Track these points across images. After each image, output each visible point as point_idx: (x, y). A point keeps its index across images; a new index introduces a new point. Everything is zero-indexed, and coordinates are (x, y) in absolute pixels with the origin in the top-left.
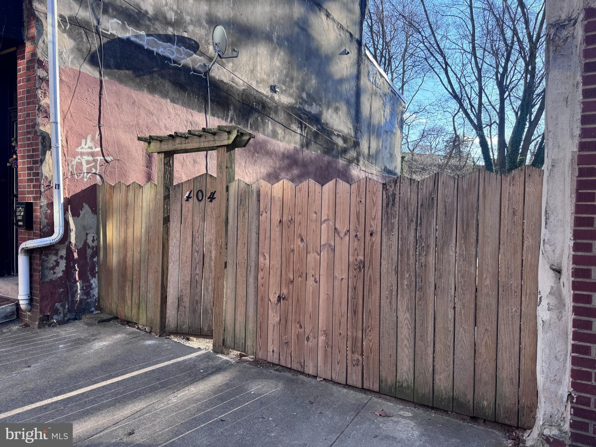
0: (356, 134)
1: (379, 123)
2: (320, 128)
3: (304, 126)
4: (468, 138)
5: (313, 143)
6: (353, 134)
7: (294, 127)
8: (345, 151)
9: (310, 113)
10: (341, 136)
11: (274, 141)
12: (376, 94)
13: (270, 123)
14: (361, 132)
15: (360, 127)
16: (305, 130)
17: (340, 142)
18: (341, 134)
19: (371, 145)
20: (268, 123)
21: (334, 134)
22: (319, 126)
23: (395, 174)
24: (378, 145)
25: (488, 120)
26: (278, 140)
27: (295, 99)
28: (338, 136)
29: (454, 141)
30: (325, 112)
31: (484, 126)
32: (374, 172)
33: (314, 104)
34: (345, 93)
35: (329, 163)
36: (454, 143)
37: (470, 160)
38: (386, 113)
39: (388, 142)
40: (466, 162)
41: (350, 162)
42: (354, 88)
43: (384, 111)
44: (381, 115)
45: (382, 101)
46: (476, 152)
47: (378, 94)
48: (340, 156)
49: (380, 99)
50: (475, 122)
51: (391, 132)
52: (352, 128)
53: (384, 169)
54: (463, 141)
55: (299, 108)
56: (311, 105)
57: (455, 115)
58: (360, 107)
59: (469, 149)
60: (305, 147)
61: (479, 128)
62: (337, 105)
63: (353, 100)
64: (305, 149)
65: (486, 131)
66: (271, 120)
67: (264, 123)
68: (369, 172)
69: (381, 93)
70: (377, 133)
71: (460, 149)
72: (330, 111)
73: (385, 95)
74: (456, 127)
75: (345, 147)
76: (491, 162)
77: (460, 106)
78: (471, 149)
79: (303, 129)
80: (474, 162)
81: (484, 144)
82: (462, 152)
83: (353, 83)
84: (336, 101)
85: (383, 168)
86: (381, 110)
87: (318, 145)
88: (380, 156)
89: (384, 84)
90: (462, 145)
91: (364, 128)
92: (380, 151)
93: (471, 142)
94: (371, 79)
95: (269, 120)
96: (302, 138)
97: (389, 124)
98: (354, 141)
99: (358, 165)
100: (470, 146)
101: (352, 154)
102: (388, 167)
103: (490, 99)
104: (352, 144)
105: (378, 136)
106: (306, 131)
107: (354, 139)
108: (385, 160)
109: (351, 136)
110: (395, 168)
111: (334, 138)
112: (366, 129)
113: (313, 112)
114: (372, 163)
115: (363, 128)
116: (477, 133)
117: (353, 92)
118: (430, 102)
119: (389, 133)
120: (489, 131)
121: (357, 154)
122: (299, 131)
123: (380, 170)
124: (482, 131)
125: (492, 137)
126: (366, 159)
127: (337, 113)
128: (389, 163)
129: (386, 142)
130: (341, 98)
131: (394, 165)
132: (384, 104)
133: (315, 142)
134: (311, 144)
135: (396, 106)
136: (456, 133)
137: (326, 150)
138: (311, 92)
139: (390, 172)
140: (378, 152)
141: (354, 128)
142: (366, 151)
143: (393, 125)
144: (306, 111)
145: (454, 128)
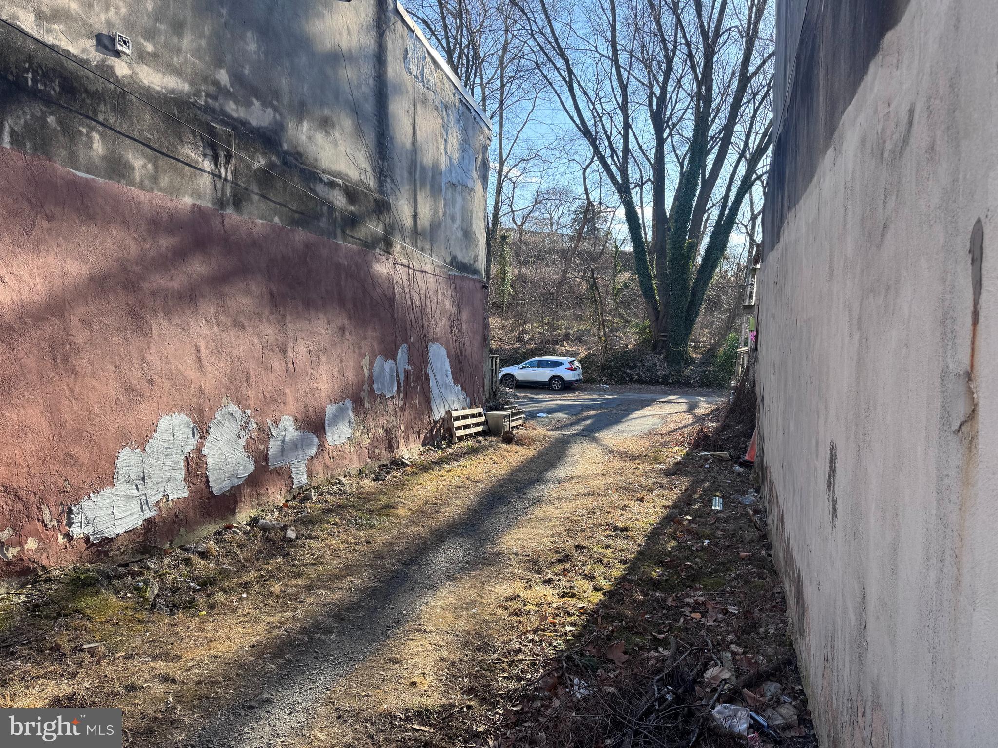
0: (381, 183)
1: (436, 167)
2: (278, 162)
3: (222, 154)
4: (608, 207)
5: (256, 198)
6: (372, 182)
7: (190, 152)
8: (352, 221)
9: (244, 123)
10: (338, 185)
11: (116, 186)
12: (425, 102)
13: (96, 136)
14: (392, 180)
15: (391, 169)
16: (227, 162)
17: (339, 200)
18: (340, 182)
19: (419, 210)
20: (90, 139)
21: (321, 180)
22: (274, 158)
23: (476, 272)
24: (435, 212)
25: (638, 176)
26: (132, 183)
27: (192, 83)
28: (332, 185)
29: (586, 212)
30: (291, 125)
31: (632, 186)
32: (429, 268)
33: (257, 103)
34: (347, 89)
35: (308, 246)
36: (585, 216)
37: (610, 244)
38: (449, 145)
39: (458, 206)
40: (604, 246)
41: (369, 245)
42: (371, 81)
43: (446, 141)
44: (438, 148)
45: (440, 120)
46: (620, 230)
47: (430, 103)
48: (339, 232)
49: (436, 114)
50: (619, 179)
51: (462, 185)
52: (369, 169)
53: (452, 262)
54: (600, 212)
55: (207, 106)
56: (248, 105)
57: (587, 166)
58: (388, 125)
59: (608, 224)
60: (231, 207)
61: (624, 189)
62: (327, 112)
63: (369, 107)
64: (229, 211)
65: (635, 194)
66: (100, 128)
67: (71, 135)
68: (417, 267)
69: (437, 101)
70: (432, 186)
71: (594, 224)
72: (305, 125)
73: (446, 108)
74: (588, 186)
75: (352, 213)
76: (643, 248)
77: (594, 151)
78: (612, 226)
79: (222, 160)
80: (616, 247)
81: (632, 218)
82: (598, 230)
83: (368, 69)
84: (322, 104)
85: (448, 259)
86: (439, 139)
87: (272, 205)
88: (441, 234)
89: (442, 82)
90: (598, 218)
91: (401, 172)
92: (440, 224)
93: (612, 214)
94: (413, 69)
95: (91, 129)
96: (219, 184)
97: (459, 171)
98: (375, 200)
99: (389, 253)
100: (610, 220)
101: (374, 227)
102: (460, 257)
103: (640, 142)
104: (372, 206)
105: (436, 191)
106: (231, 167)
107: (376, 195)
108: (452, 242)
109: (369, 189)
110: (475, 259)
111: (320, 188)
112: (406, 175)
113: (254, 123)
114: (423, 250)
115: (397, 171)
116: (621, 197)
117: (367, 89)
118: (547, 143)
119: (459, 188)
120: (639, 196)
121: (385, 229)
122: (207, 165)
123: (441, 263)
124: (630, 194)
125: (644, 206)
126: (408, 240)
127: (327, 132)
128: (461, 250)
129: (454, 206)
130: (337, 97)
131: (472, 254)
132: (445, 127)
133: (263, 196)
134: (250, 201)
135: (471, 133)
136: (588, 198)
137: (297, 216)
138: (246, 72)
139: (463, 267)
140: (435, 226)
141: (374, 170)
142: (408, 221)
143: (467, 172)
144: (230, 117)
145: (586, 190)
